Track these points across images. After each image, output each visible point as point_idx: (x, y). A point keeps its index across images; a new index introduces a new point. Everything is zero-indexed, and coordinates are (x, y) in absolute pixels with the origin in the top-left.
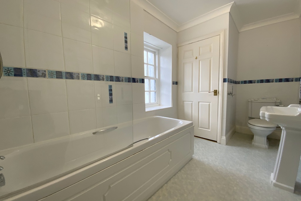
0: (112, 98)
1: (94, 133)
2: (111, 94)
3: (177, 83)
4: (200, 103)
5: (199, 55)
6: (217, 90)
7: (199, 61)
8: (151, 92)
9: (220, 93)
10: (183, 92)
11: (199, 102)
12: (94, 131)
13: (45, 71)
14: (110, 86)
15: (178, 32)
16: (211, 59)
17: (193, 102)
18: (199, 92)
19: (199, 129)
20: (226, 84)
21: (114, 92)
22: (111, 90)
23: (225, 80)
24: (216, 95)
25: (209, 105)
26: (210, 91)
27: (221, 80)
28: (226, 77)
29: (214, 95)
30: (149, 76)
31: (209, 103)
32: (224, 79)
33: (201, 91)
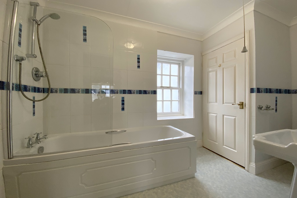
0: (124, 107)
1: (107, 133)
2: (123, 104)
3: (201, 93)
4: (225, 117)
5: (223, 62)
6: (243, 103)
7: (223, 69)
8: (172, 102)
9: (247, 106)
10: (208, 103)
11: (223, 115)
12: (107, 131)
13: (79, 89)
14: (123, 98)
15: (202, 41)
16: (236, 66)
17: (217, 114)
18: (223, 103)
19: (224, 147)
20: (254, 95)
21: (125, 102)
22: (123, 101)
23: (252, 91)
24: (243, 108)
25: (235, 119)
26: (236, 103)
27: (248, 91)
28: (254, 87)
29: (240, 108)
30: (171, 86)
31: (234, 118)
32: (251, 89)
33: (226, 103)
